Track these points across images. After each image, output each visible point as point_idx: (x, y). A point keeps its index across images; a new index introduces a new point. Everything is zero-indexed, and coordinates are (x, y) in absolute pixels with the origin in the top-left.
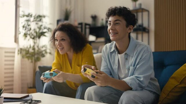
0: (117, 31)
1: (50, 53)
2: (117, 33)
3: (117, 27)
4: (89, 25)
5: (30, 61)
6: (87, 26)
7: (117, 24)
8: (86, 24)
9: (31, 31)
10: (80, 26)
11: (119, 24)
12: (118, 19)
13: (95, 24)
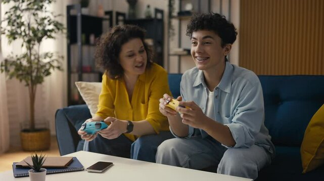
0: (208, 54)
1: (59, 68)
2: (208, 58)
3: (208, 49)
4: (123, 15)
5: (24, 82)
6: (121, 18)
7: (207, 43)
8: (118, 14)
9: (23, 28)
10: (108, 17)
11: (210, 43)
12: (209, 35)
13: (133, 14)
